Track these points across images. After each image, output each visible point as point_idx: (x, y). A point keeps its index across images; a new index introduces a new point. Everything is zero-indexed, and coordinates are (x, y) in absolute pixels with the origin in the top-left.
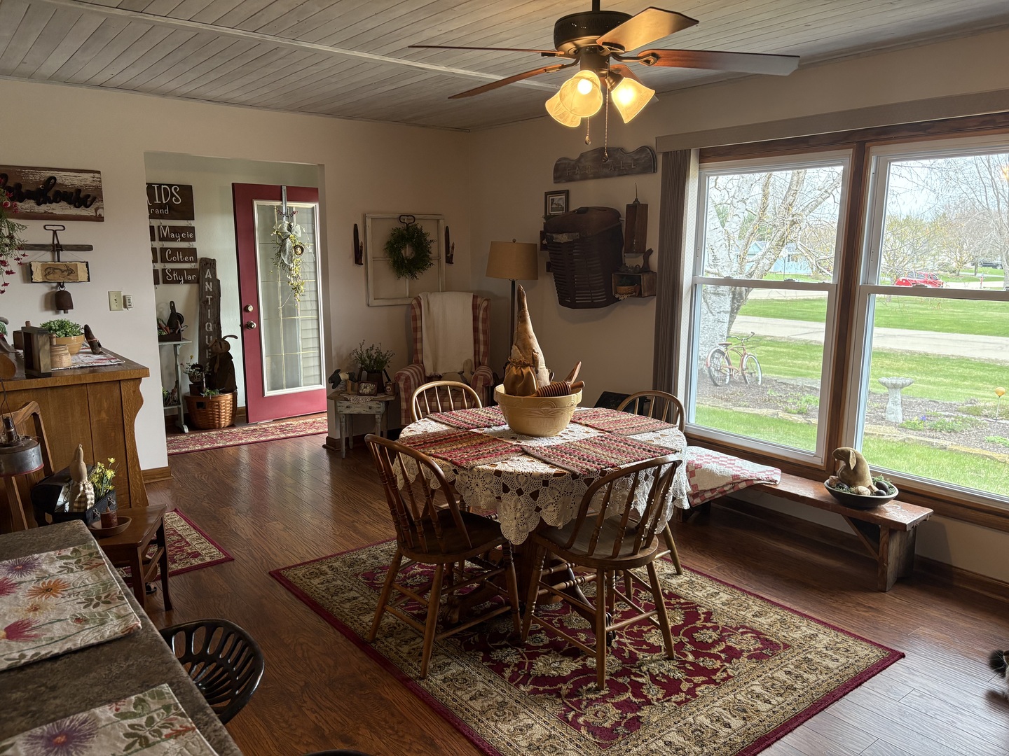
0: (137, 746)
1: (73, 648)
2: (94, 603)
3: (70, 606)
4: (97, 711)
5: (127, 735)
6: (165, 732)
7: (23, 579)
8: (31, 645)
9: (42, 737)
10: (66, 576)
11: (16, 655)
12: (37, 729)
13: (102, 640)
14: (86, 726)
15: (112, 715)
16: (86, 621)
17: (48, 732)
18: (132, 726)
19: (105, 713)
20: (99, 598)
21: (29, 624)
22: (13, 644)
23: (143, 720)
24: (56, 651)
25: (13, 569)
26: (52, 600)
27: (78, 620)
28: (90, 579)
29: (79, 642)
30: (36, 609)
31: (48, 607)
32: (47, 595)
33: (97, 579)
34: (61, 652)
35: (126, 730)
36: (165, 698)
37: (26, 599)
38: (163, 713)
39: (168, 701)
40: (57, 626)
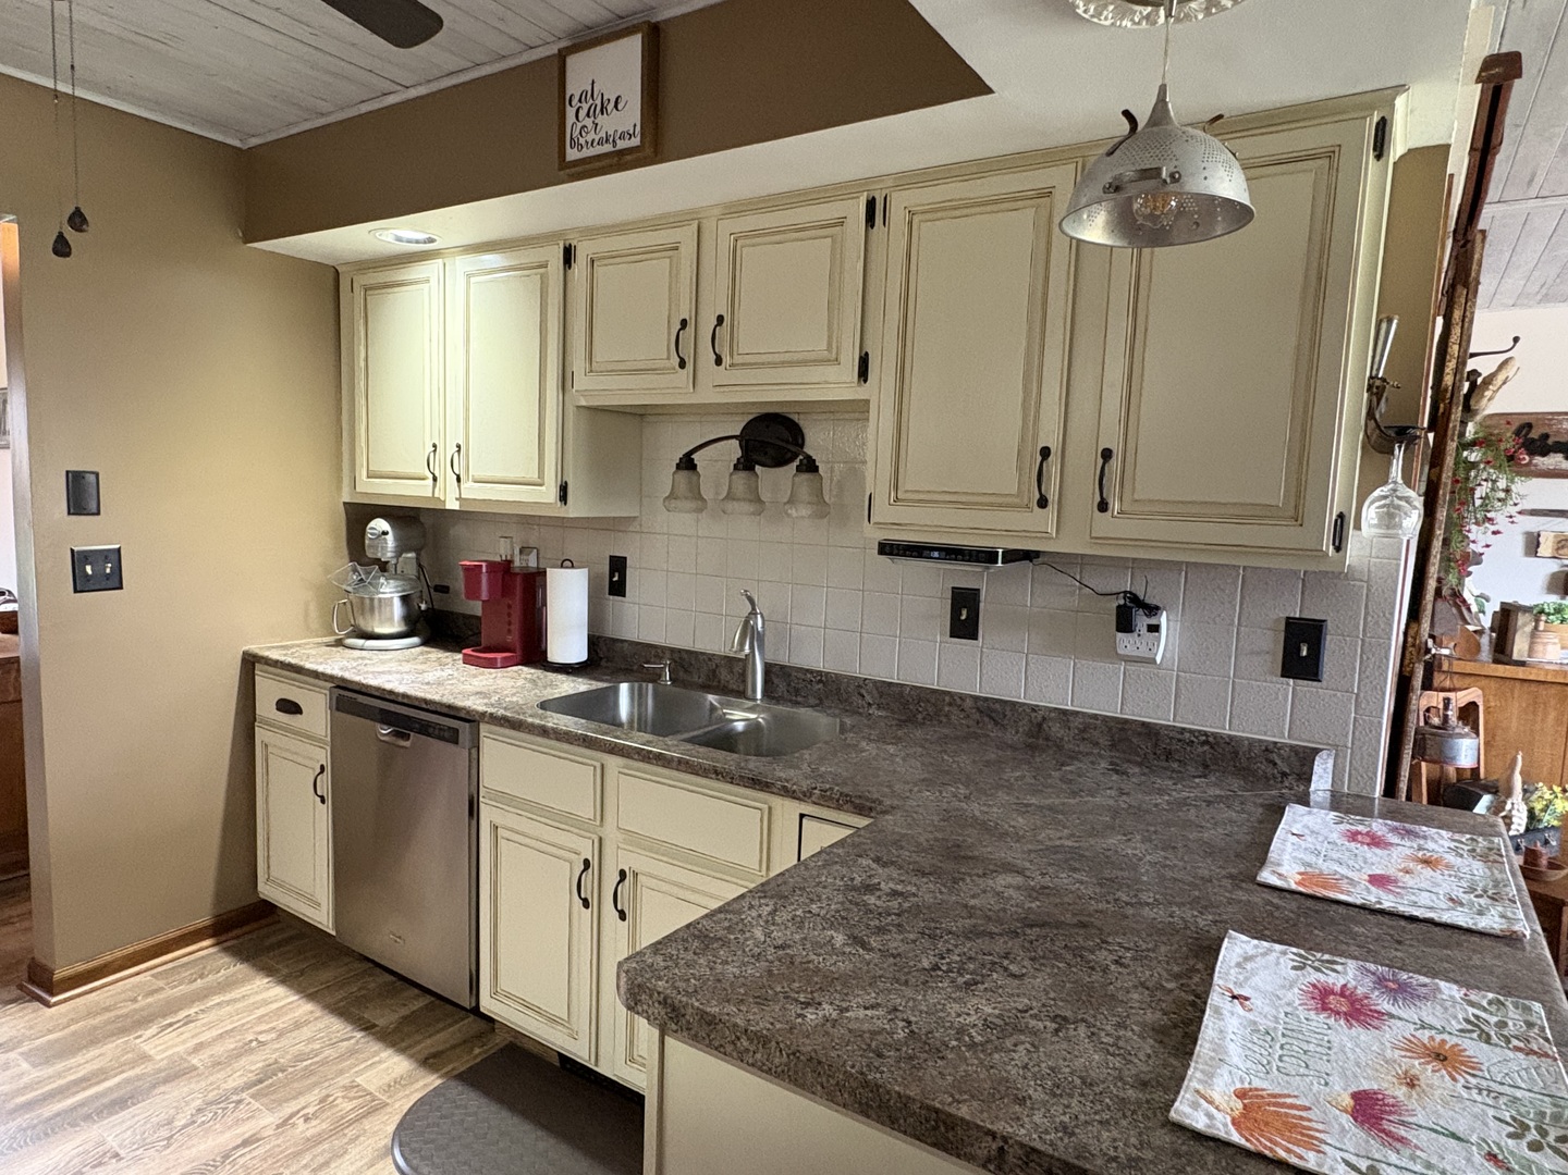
0: (1475, 1035)
1: (1436, 919)
2: (1476, 893)
3: (1448, 885)
4: (1442, 984)
5: (1468, 1021)
6: (1515, 1042)
7: (1403, 843)
8: (1391, 897)
9: (1374, 974)
10: (1452, 858)
11: (1374, 900)
12: (1372, 965)
13: (1474, 927)
14: (1424, 990)
15: (1457, 996)
16: (1462, 904)
17: (1382, 973)
18: (1477, 1017)
19: (1449, 990)
20: (1485, 891)
21: (1396, 881)
22: (1373, 889)
23: (1494, 1020)
24: (1415, 913)
25: (1394, 830)
26: (1428, 872)
27: (1451, 899)
28: (1481, 871)
29: (1446, 918)
30: (1407, 872)
31: (1422, 876)
32: (1424, 866)
33: (1489, 874)
34: (1421, 916)
35: (1467, 1014)
36: (1531, 1015)
37: (1399, 861)
38: (1521, 1027)
39: (1533, 1019)
40: (1424, 894)
